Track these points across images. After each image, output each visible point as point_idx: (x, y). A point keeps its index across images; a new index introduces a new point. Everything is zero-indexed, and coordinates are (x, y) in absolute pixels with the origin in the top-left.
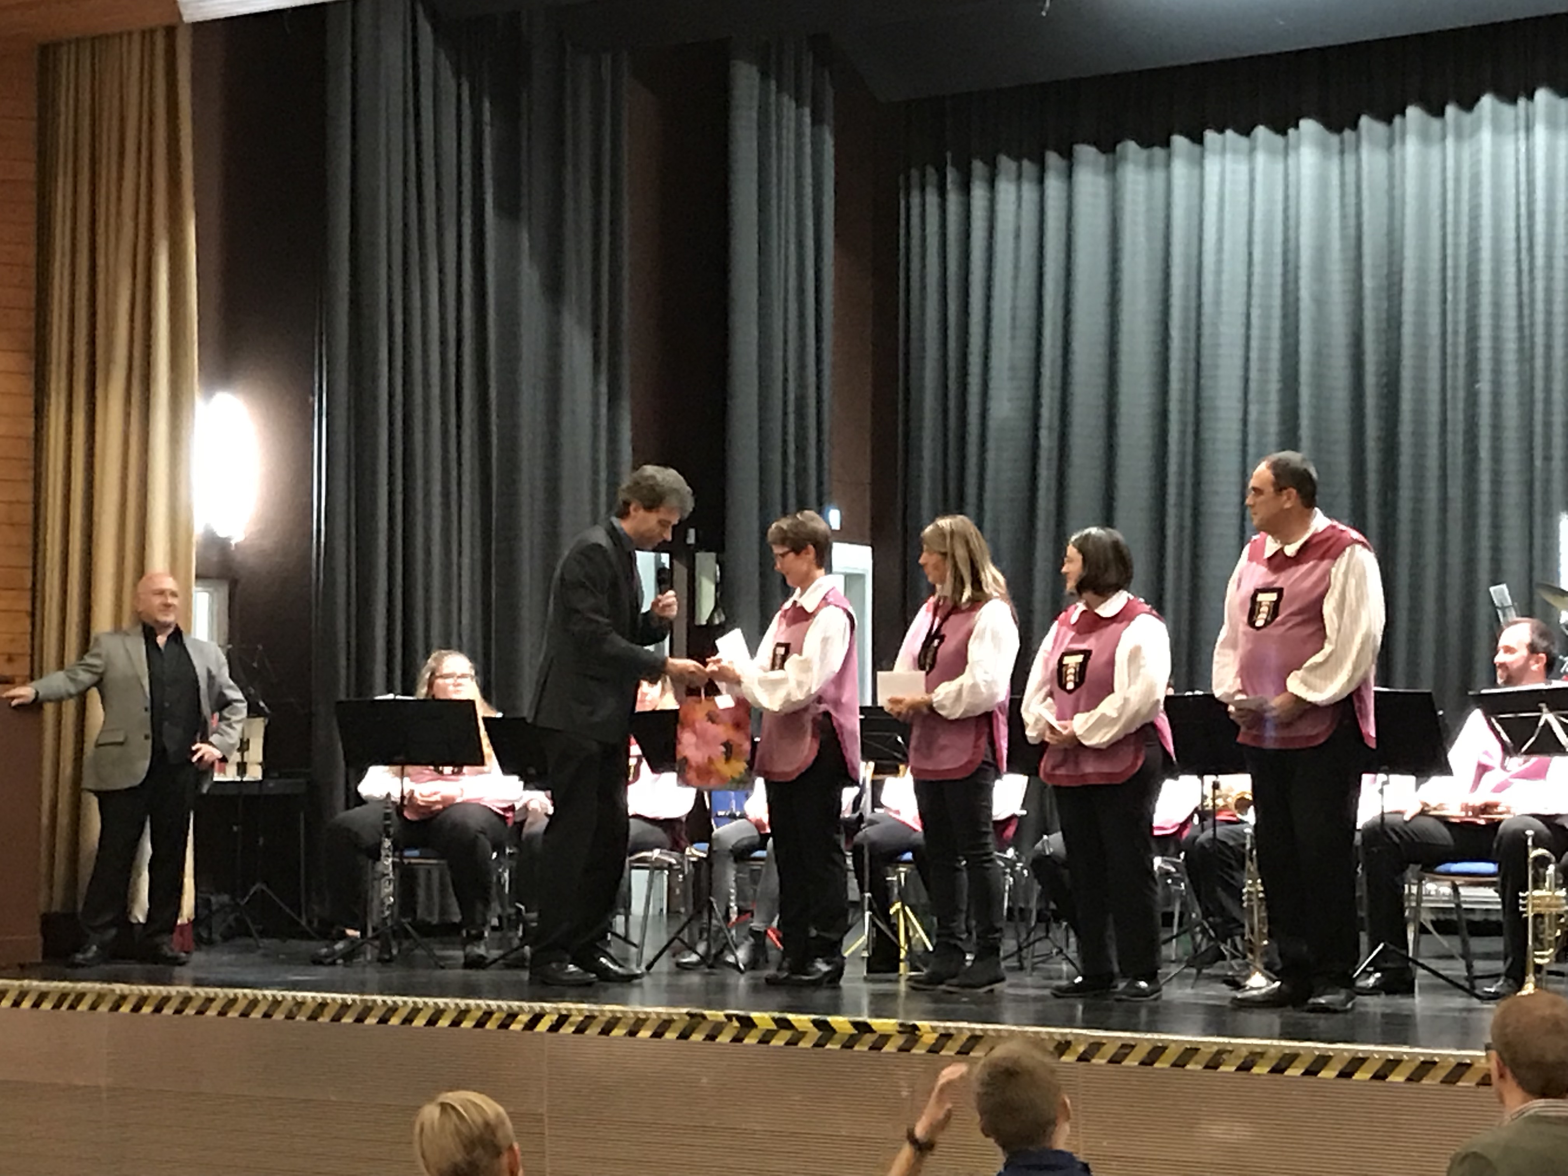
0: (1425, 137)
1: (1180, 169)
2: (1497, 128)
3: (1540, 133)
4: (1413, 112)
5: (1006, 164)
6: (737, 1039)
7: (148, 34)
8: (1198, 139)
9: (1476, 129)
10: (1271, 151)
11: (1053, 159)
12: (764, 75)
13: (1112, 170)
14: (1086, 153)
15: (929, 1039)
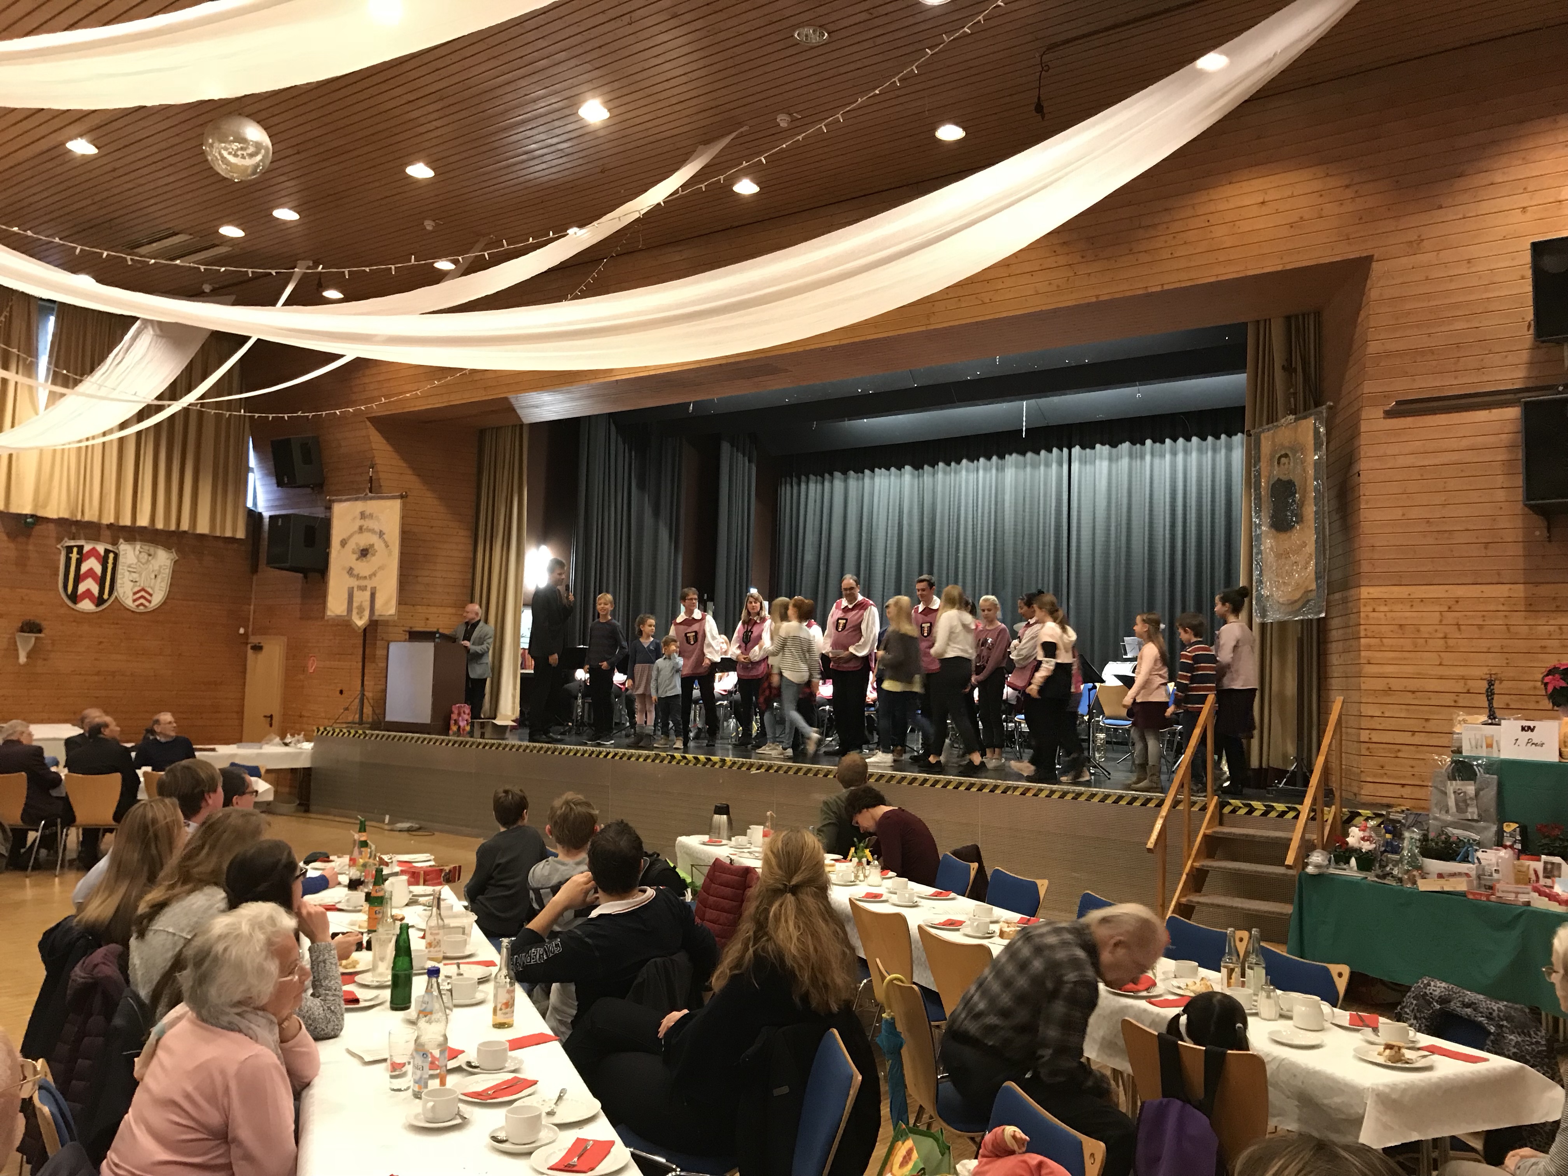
0: (945, 472)
1: (867, 480)
2: (967, 470)
3: (981, 472)
4: (941, 464)
5: (812, 477)
6: (670, 762)
7: (514, 426)
8: (873, 471)
9: (961, 471)
10: (896, 476)
11: (827, 476)
12: (732, 446)
13: (845, 481)
14: (837, 474)
15: (729, 764)
